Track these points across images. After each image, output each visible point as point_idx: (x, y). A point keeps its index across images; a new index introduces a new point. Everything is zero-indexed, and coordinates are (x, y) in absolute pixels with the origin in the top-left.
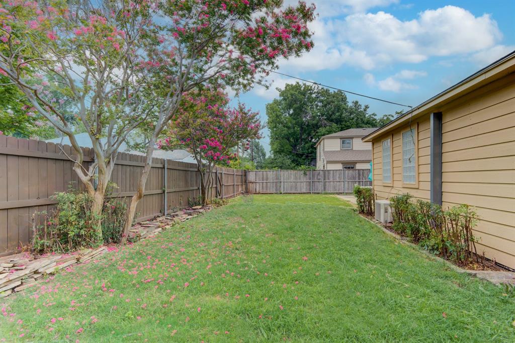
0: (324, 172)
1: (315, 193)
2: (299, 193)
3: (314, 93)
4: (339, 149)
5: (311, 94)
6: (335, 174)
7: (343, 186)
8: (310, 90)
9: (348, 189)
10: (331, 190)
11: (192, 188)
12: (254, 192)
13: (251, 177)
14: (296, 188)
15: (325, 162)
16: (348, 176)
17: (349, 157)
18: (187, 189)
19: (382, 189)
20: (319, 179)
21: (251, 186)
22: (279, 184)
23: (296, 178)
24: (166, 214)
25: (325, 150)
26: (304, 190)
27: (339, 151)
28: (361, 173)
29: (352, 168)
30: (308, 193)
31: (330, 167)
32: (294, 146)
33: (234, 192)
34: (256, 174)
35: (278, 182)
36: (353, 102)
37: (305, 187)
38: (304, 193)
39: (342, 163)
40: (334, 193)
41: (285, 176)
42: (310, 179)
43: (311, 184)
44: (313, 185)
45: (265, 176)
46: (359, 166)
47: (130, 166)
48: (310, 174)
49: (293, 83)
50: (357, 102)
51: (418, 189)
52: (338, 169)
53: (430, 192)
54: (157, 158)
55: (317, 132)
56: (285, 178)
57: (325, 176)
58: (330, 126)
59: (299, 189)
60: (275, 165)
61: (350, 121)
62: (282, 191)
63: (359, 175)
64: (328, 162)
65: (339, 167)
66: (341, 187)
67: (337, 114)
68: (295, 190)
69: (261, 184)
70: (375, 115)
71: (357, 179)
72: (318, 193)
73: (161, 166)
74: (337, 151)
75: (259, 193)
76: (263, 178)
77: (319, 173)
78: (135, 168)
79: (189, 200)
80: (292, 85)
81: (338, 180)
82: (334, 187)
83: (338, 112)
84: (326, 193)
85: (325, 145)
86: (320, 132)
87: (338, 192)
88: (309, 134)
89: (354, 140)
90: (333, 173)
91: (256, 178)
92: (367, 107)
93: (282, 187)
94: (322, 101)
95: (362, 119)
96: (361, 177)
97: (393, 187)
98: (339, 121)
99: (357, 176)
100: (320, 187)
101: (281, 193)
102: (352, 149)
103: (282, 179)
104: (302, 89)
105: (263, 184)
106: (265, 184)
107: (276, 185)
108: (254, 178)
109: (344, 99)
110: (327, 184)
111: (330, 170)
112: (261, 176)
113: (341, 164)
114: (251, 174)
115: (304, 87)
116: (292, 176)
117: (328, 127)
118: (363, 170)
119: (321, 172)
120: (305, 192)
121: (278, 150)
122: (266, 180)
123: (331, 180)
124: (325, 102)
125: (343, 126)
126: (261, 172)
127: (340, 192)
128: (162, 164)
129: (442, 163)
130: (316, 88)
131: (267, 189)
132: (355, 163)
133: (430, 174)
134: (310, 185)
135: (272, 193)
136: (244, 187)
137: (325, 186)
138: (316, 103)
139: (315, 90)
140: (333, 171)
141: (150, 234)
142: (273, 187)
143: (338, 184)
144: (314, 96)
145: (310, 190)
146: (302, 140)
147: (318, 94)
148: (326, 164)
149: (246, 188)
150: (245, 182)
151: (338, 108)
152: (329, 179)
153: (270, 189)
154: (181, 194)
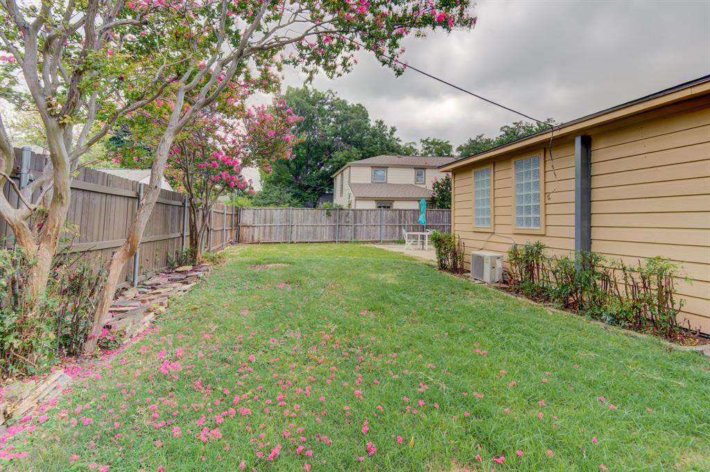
0: (355, 213)
1: (341, 242)
2: (319, 242)
3: (327, 104)
4: (370, 182)
5: (322, 104)
6: (369, 215)
7: (379, 232)
8: (321, 99)
9: (386, 236)
10: (364, 236)
11: (172, 236)
12: (251, 241)
13: (247, 217)
14: (315, 235)
15: (353, 198)
16: (386, 218)
17: (384, 193)
18: (166, 237)
19: (472, 236)
20: (348, 222)
21: (245, 232)
22: (289, 229)
23: (315, 220)
24: (136, 283)
25: (352, 182)
26: (326, 238)
27: (370, 184)
28: (403, 215)
29: (389, 207)
30: (331, 242)
31: (361, 205)
32: (296, 175)
33: (222, 241)
34: (254, 214)
35: (288, 226)
36: (377, 122)
37: (327, 234)
38: (326, 242)
39: (376, 201)
40: (367, 242)
41: (299, 216)
42: (335, 221)
43: (337, 229)
44: (339, 231)
45: (268, 217)
46: (397, 205)
47: (84, 190)
48: (335, 214)
49: (299, 86)
50: (381, 122)
51: (544, 235)
52: (371, 208)
53: (574, 240)
54: (127, 180)
55: (331, 157)
56: (299, 220)
57: (355, 219)
58: (348, 150)
59: (319, 235)
60: (268, 201)
61: (374, 146)
62: (294, 240)
63: (400, 217)
64: (358, 199)
65: (372, 205)
66: (377, 233)
67: (357, 135)
68: (313, 238)
69: (262, 228)
70: (400, 141)
71: (398, 222)
72: (346, 242)
73: (133, 194)
74: (367, 185)
75: (258, 243)
76: (265, 219)
77: (348, 213)
78: (92, 195)
79: (168, 256)
80: (297, 89)
81: (373, 223)
82: (368, 234)
83: (358, 132)
84: (358, 242)
85: (351, 175)
86: (336, 157)
87: (372, 240)
88: (318, 159)
89: (389, 169)
90: (367, 215)
91: (254, 220)
92: (393, 130)
93: (294, 233)
94: (336, 116)
95: (387, 146)
96: (403, 220)
97: (494, 233)
98: (359, 144)
99: (398, 218)
100: (348, 232)
101: (292, 243)
102: (386, 182)
103: (295, 221)
104: (311, 96)
105: (264, 229)
106: (267, 228)
107: (285, 230)
108: (251, 219)
109: (365, 116)
110: (359, 228)
111: (363, 210)
112: (263, 217)
113: (374, 202)
114: (246, 214)
115: (313, 93)
116: (310, 217)
117: (346, 152)
118: (405, 210)
119: (350, 212)
120: (327, 240)
121: (273, 179)
122: (270, 223)
123: (364, 223)
124: (341, 119)
125: (365, 151)
126: (262, 212)
127: (375, 240)
128: (133, 190)
129: (591, 202)
130: (330, 98)
131: (270, 237)
132: (392, 200)
133: (574, 216)
134: (334, 231)
135: (279, 243)
136: (234, 232)
137: (355, 231)
138: (329, 117)
139: (329, 101)
140: (367, 210)
141: (139, 327)
142: (280, 232)
143: (373, 228)
144: (326, 107)
145: (334, 237)
146: (308, 166)
147: (332, 106)
148: (353, 202)
149: (238, 235)
150: (237, 225)
151: (359, 127)
152: (361, 222)
153: (275, 236)
154: (158, 245)
